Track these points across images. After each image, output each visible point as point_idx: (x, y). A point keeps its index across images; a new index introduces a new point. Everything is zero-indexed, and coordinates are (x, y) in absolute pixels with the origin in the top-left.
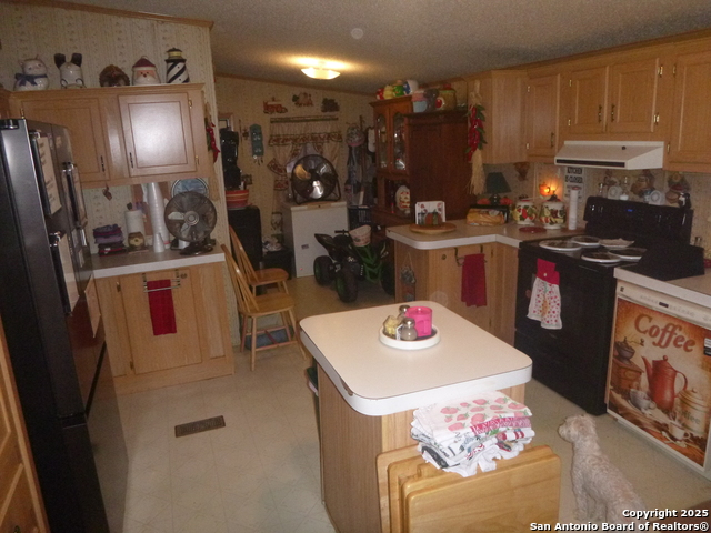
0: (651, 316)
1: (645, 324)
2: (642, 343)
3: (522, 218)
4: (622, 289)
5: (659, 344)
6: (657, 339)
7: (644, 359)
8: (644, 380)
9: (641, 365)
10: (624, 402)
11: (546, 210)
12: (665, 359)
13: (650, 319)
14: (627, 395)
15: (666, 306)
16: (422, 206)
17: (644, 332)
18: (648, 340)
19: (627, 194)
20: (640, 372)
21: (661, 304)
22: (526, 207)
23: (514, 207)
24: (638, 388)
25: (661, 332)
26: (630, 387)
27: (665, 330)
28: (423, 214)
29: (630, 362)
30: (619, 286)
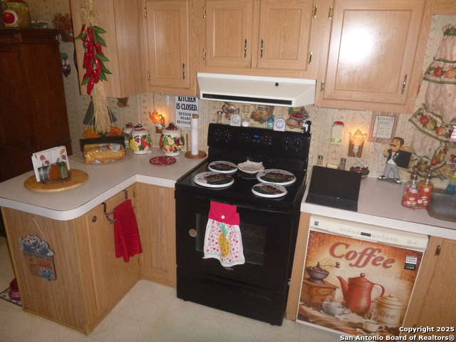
0: (348, 243)
1: (340, 250)
2: (337, 265)
3: (142, 148)
4: (316, 223)
5: (357, 265)
6: (354, 262)
7: (340, 278)
8: (339, 294)
9: (336, 283)
10: (316, 313)
11: (169, 139)
12: (362, 276)
13: (347, 246)
14: (319, 307)
15: (369, 235)
16: (42, 158)
17: (341, 257)
18: (343, 262)
19: (248, 121)
20: (334, 288)
21: (363, 234)
22: (144, 137)
23: (130, 138)
24: (331, 301)
25: (359, 255)
26: (322, 300)
27: (363, 254)
28: (45, 168)
29: (323, 282)
30: (312, 221)
